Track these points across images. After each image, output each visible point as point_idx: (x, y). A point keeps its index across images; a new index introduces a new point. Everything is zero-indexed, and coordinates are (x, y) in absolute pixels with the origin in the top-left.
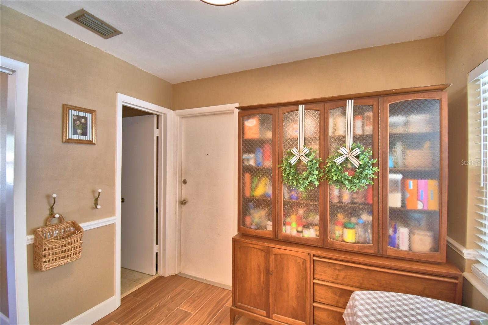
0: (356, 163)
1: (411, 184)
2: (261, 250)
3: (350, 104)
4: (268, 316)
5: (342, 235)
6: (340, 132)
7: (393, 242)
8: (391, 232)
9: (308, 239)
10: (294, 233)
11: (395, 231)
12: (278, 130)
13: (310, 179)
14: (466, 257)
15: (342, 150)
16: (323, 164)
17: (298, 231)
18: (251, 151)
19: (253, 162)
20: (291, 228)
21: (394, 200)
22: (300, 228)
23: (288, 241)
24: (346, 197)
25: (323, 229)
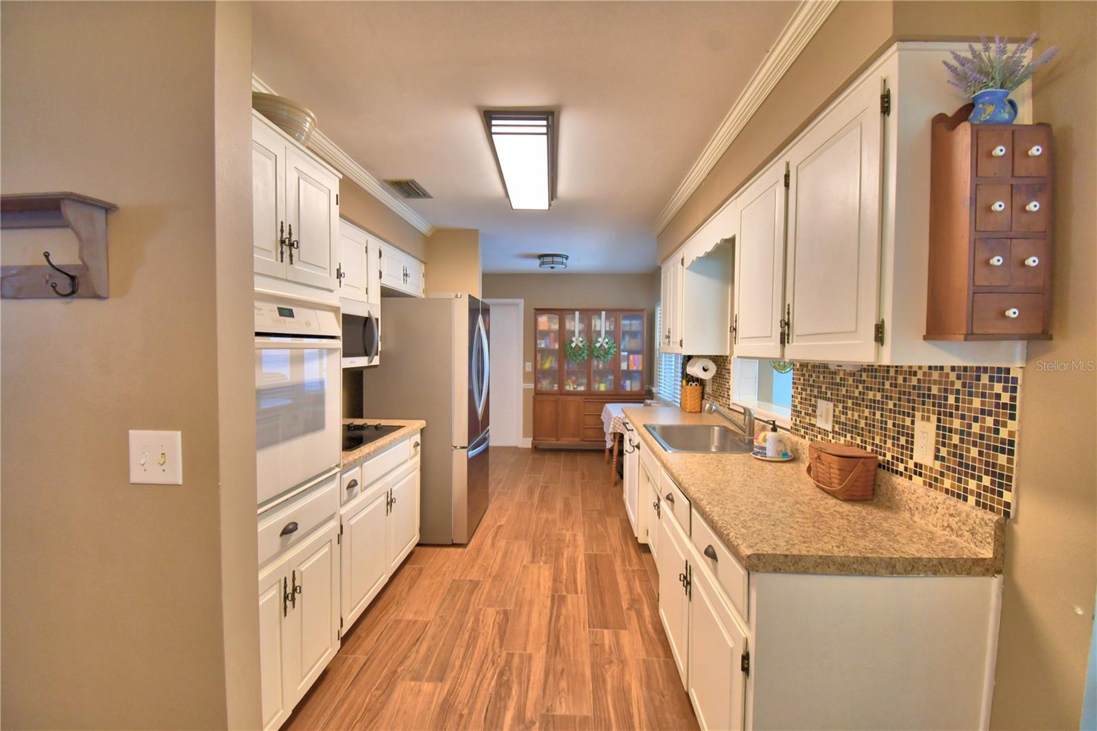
0: (606, 346)
1: (631, 357)
2: (553, 401)
3: (603, 313)
4: (558, 440)
5: (599, 388)
6: (598, 328)
7: (623, 387)
8: (622, 383)
9: (580, 391)
10: (572, 389)
11: (624, 383)
12: (562, 324)
13: (583, 355)
14: (653, 391)
15: (600, 339)
16: (590, 347)
17: (574, 388)
18: (542, 338)
19: (543, 346)
20: (569, 387)
21: (624, 366)
22: (575, 386)
23: (569, 394)
24: (601, 366)
25: (589, 385)
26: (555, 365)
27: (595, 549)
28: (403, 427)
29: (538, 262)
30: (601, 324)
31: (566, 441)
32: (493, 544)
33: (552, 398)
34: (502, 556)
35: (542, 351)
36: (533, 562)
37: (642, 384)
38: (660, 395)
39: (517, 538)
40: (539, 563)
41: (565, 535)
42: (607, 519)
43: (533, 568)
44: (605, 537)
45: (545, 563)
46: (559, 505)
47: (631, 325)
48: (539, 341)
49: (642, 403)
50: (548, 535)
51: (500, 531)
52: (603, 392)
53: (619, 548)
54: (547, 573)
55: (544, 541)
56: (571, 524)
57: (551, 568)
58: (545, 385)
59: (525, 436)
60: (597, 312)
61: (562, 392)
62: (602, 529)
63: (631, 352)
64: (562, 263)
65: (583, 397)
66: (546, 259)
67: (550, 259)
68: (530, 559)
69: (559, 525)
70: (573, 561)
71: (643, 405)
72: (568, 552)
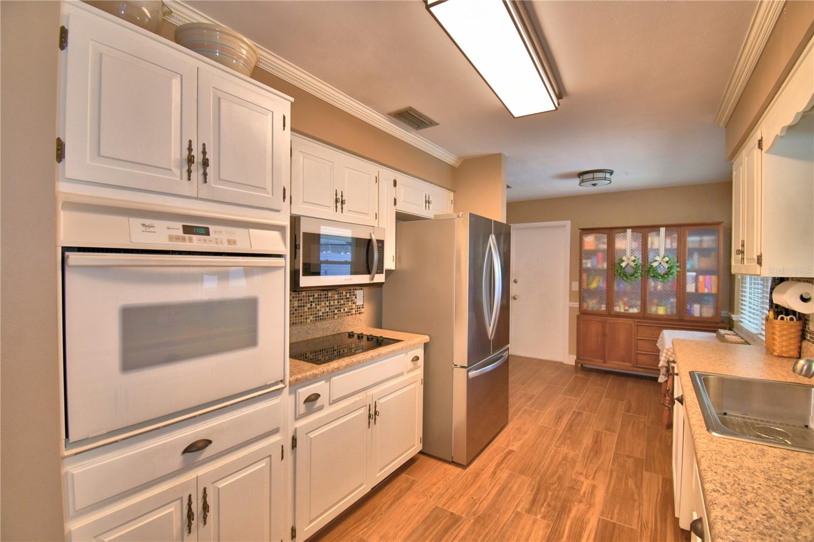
0: (666, 266)
1: (701, 278)
2: (600, 322)
3: (663, 230)
4: (605, 362)
5: (657, 311)
6: (656, 246)
7: (689, 313)
8: (688, 307)
9: (633, 314)
10: (622, 311)
11: (691, 307)
12: (611, 243)
13: (636, 275)
14: (734, 319)
15: (657, 258)
16: (644, 266)
17: (625, 310)
18: (588, 258)
19: (589, 265)
20: (620, 308)
21: (690, 288)
22: (626, 308)
23: (619, 315)
24: (659, 287)
25: (644, 306)
26: (603, 285)
27: (616, 516)
28: (402, 341)
29: (578, 181)
30: (660, 243)
31: (613, 365)
32: (494, 473)
33: (599, 319)
34: (498, 491)
35: (588, 270)
36: (529, 511)
37: (717, 310)
38: (741, 324)
39: (522, 472)
40: (536, 514)
41: (583, 482)
42: (644, 472)
43: (527, 520)
44: (635, 500)
45: (544, 517)
46: (587, 440)
47: (701, 242)
48: (584, 261)
49: (714, 332)
50: (560, 479)
51: (508, 457)
52: (662, 315)
53: (651, 525)
54: (541, 533)
55: (553, 484)
56: (595, 469)
57: (548, 526)
58: (592, 304)
59: (570, 353)
60: (655, 228)
61: (610, 313)
62: (633, 487)
63: (700, 272)
64: (605, 179)
65: (636, 320)
66: (586, 177)
67: (590, 176)
68: (527, 506)
69: (579, 467)
70: (580, 524)
71: (714, 335)
72: (578, 510)
